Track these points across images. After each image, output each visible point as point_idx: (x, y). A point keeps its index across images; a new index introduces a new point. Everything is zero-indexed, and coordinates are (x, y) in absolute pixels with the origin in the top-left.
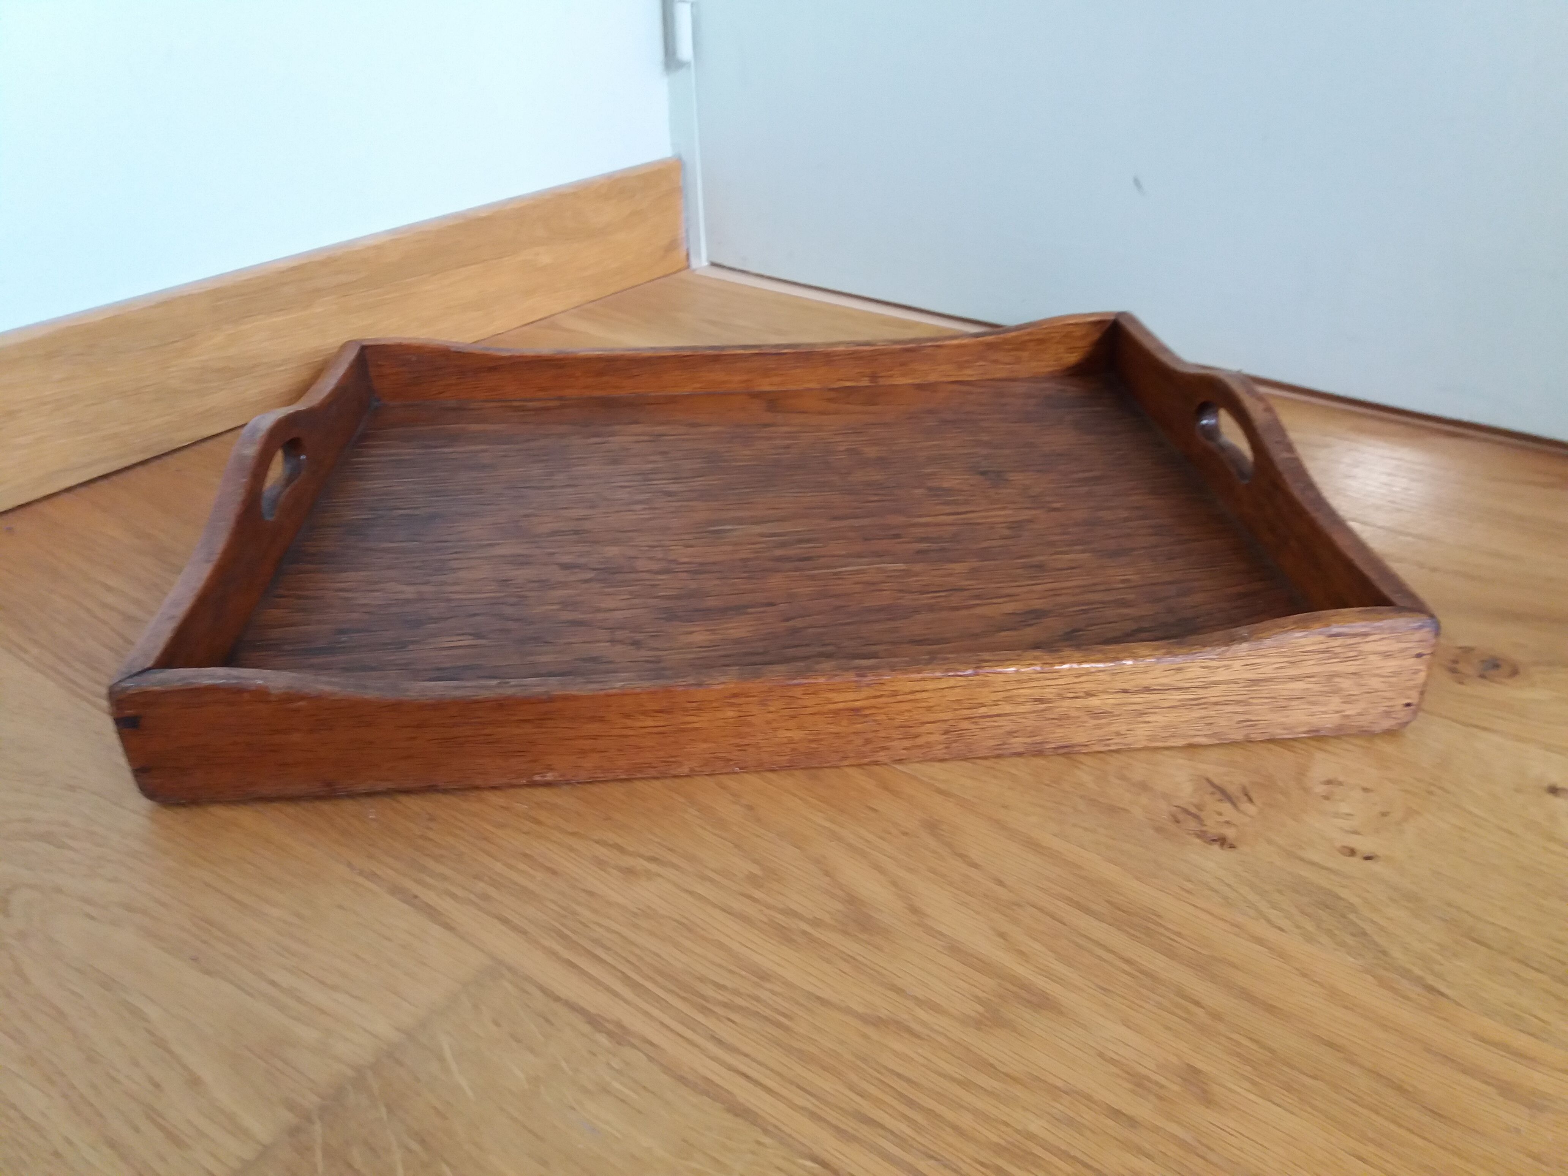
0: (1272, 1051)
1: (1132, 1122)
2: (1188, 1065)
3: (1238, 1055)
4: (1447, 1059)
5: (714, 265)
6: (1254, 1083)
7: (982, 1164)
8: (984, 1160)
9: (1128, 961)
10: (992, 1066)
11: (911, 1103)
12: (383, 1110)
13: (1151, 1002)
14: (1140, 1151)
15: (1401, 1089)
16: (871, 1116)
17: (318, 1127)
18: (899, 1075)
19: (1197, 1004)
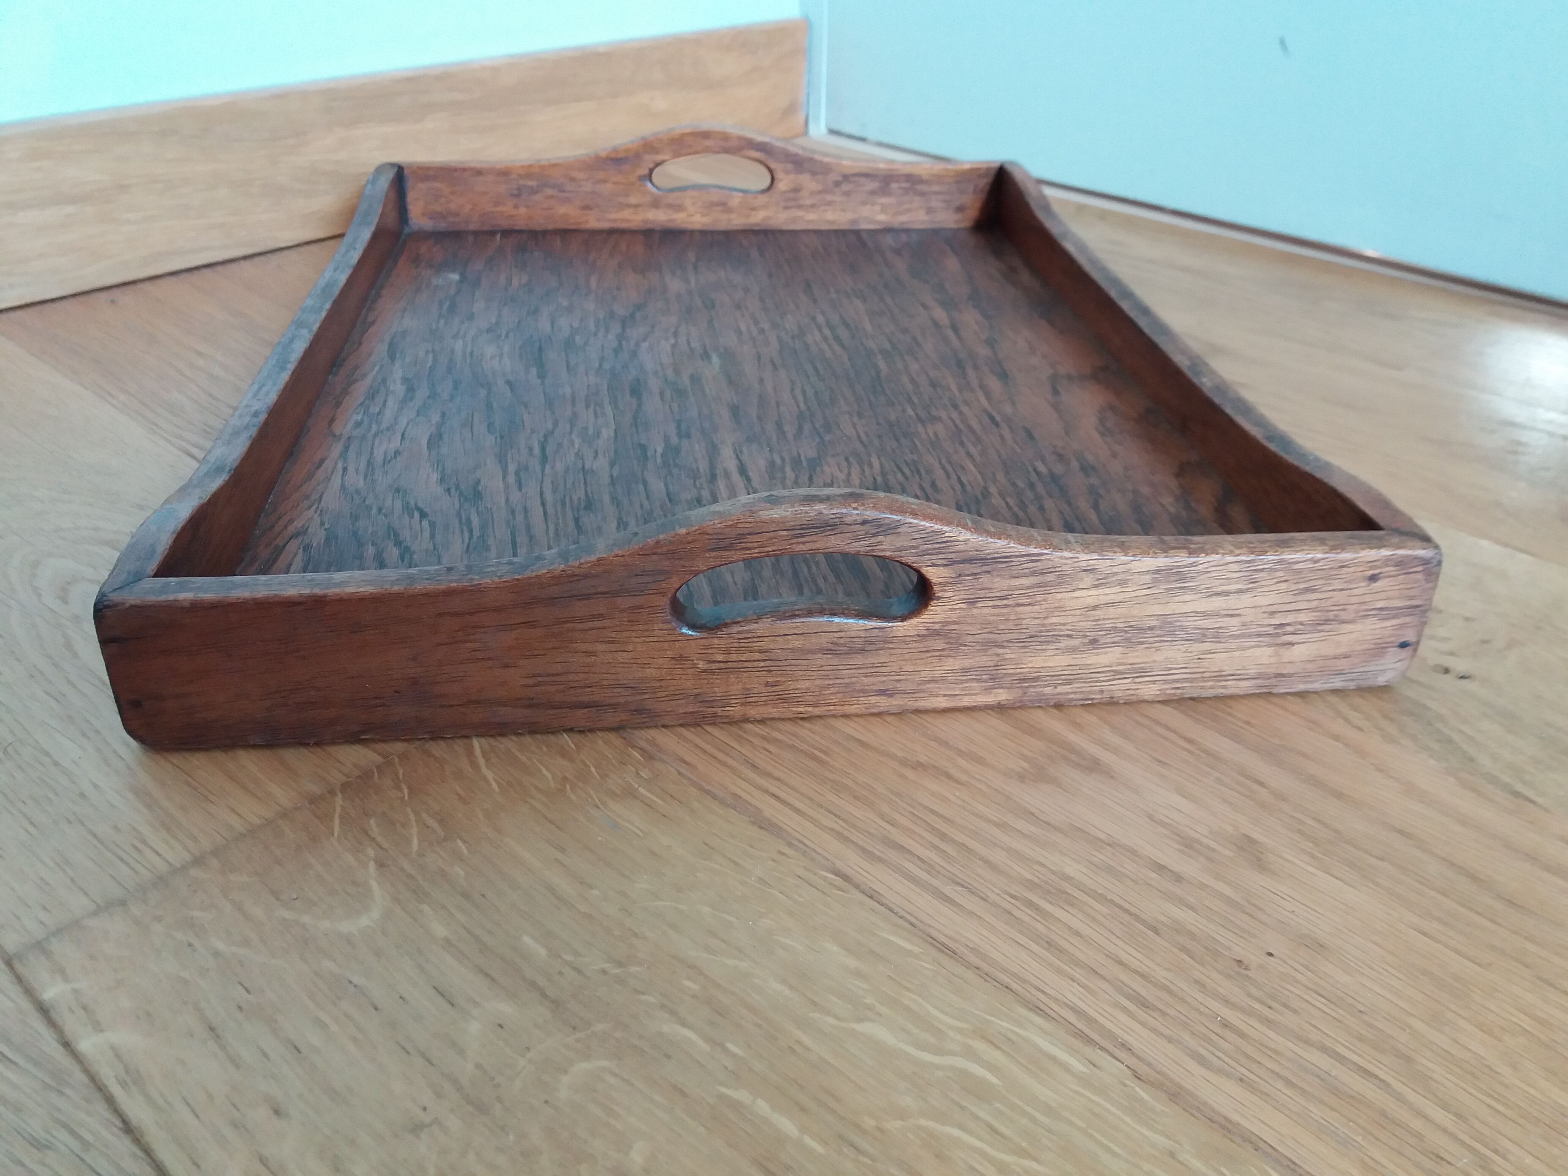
0: (1336, 831)
1: (1178, 878)
2: (1245, 835)
3: (1300, 832)
4: (1531, 857)
5: (833, 132)
6: (1313, 857)
7: (1013, 896)
8: (1013, 893)
9: (1190, 741)
10: (1033, 814)
11: (943, 837)
12: (406, 791)
13: (1212, 778)
14: (1182, 902)
15: (1474, 878)
16: (899, 842)
17: (339, 800)
18: (933, 812)
19: (1261, 784)
